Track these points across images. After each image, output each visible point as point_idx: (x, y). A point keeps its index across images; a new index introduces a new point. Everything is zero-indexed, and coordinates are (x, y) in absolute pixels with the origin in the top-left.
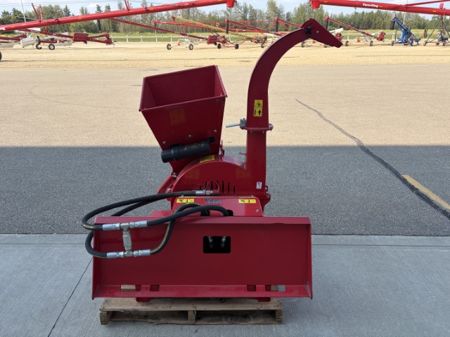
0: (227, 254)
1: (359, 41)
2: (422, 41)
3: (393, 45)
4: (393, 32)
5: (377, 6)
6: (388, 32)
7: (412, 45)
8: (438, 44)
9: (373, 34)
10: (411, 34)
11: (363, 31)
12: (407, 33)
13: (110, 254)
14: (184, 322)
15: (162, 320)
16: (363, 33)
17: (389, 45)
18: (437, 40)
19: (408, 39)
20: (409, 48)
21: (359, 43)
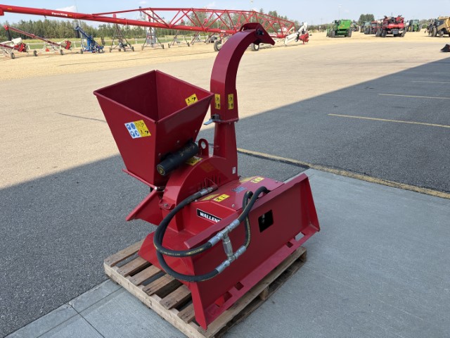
0: (272, 226)
1: (47, 50)
2: (106, 48)
3: (82, 53)
4: (79, 41)
5: (66, 15)
6: (73, 41)
7: (99, 52)
8: (120, 50)
9: (59, 43)
10: (95, 42)
11: (48, 40)
12: (91, 41)
13: (220, 269)
14: (261, 302)
15: (246, 314)
16: (49, 42)
17: (77, 53)
18: (118, 47)
19: (94, 47)
20: (97, 55)
21: (48, 53)
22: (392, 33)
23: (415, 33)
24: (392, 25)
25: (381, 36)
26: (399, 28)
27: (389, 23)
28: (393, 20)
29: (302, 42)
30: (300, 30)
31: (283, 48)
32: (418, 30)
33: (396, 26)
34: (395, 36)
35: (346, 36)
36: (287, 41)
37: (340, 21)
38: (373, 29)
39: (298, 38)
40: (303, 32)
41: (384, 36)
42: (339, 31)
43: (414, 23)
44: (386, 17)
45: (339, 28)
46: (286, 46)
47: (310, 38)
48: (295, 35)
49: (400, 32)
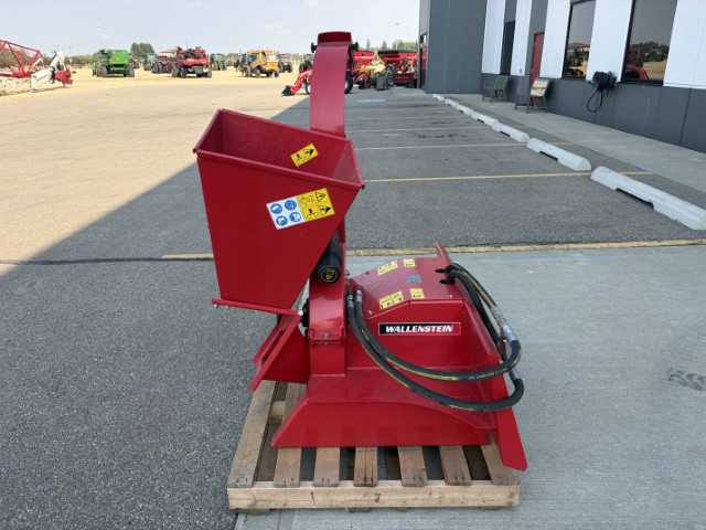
22: (194, 73)
23: (221, 72)
24: (190, 60)
25: (179, 76)
26: (201, 65)
27: (186, 57)
28: (191, 53)
29: (61, 84)
30: (54, 64)
31: (31, 94)
32: (224, 68)
33: (197, 61)
34: (199, 76)
35: (125, 76)
36: (34, 83)
37: (110, 52)
38: (163, 65)
39: (53, 77)
40: (59, 67)
41: (185, 77)
42: (112, 67)
43: (216, 58)
44: (180, 49)
45: (112, 62)
46: (35, 91)
47: (73, 77)
48: (46, 72)
49: (205, 70)
